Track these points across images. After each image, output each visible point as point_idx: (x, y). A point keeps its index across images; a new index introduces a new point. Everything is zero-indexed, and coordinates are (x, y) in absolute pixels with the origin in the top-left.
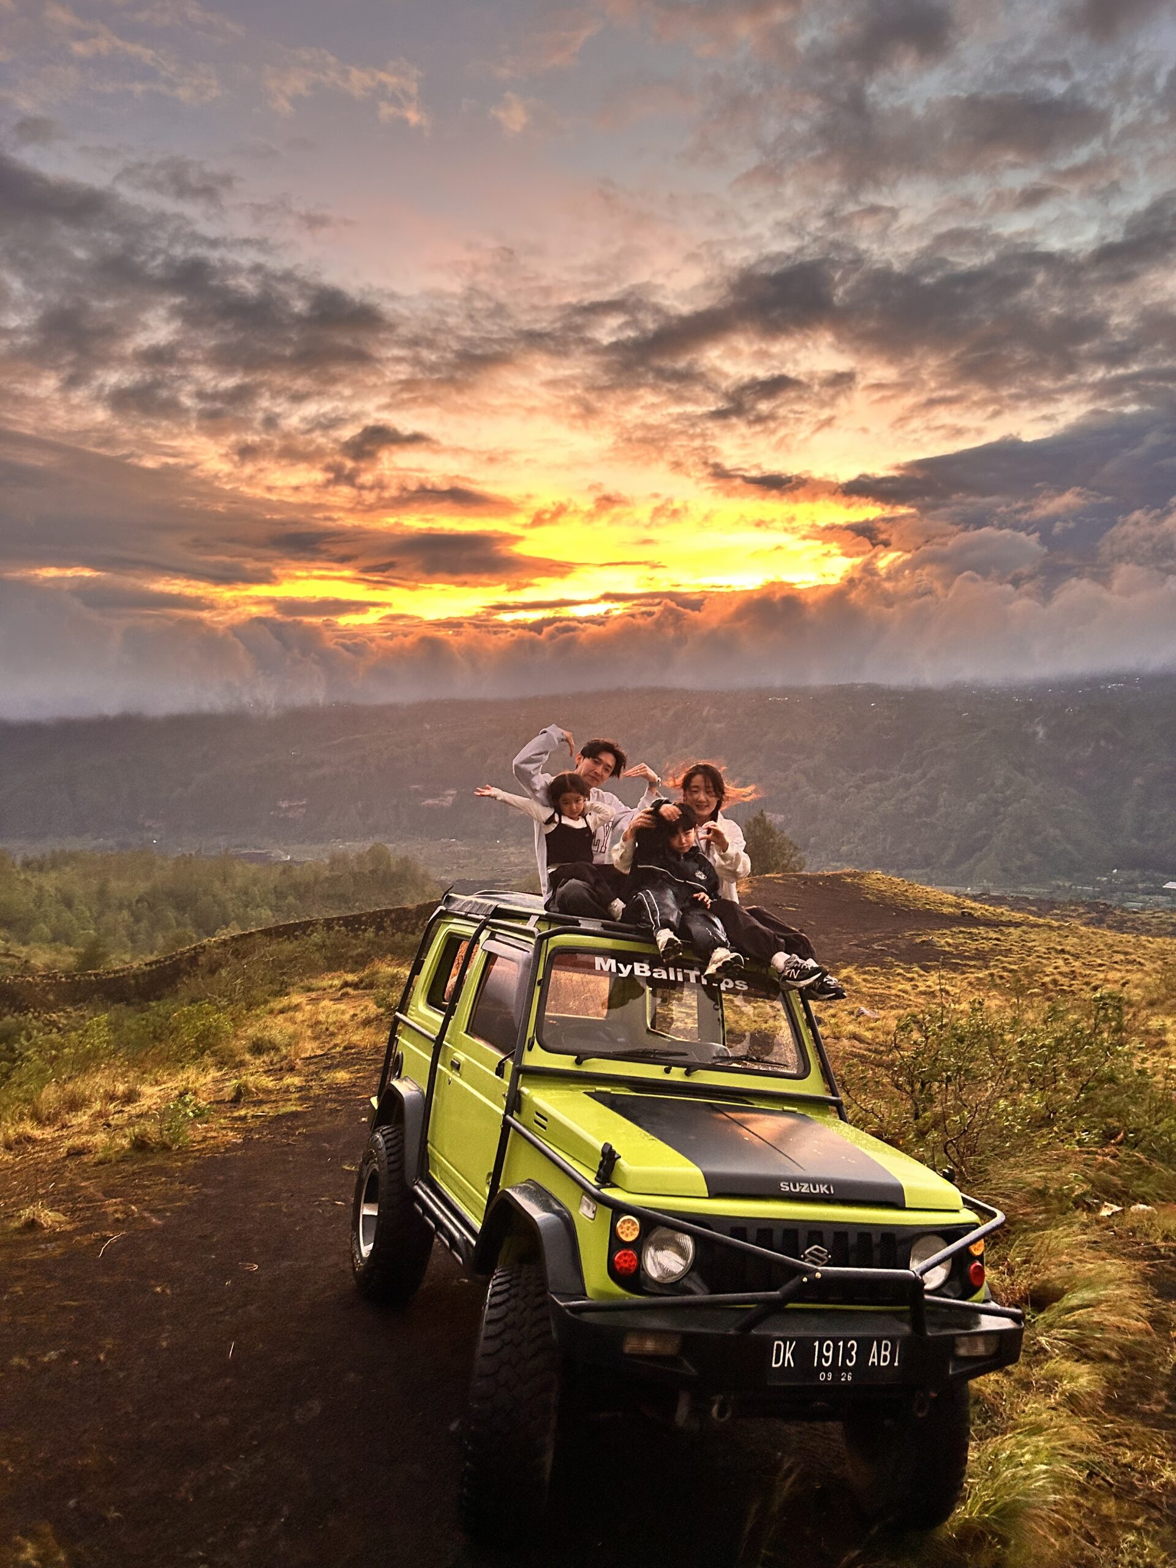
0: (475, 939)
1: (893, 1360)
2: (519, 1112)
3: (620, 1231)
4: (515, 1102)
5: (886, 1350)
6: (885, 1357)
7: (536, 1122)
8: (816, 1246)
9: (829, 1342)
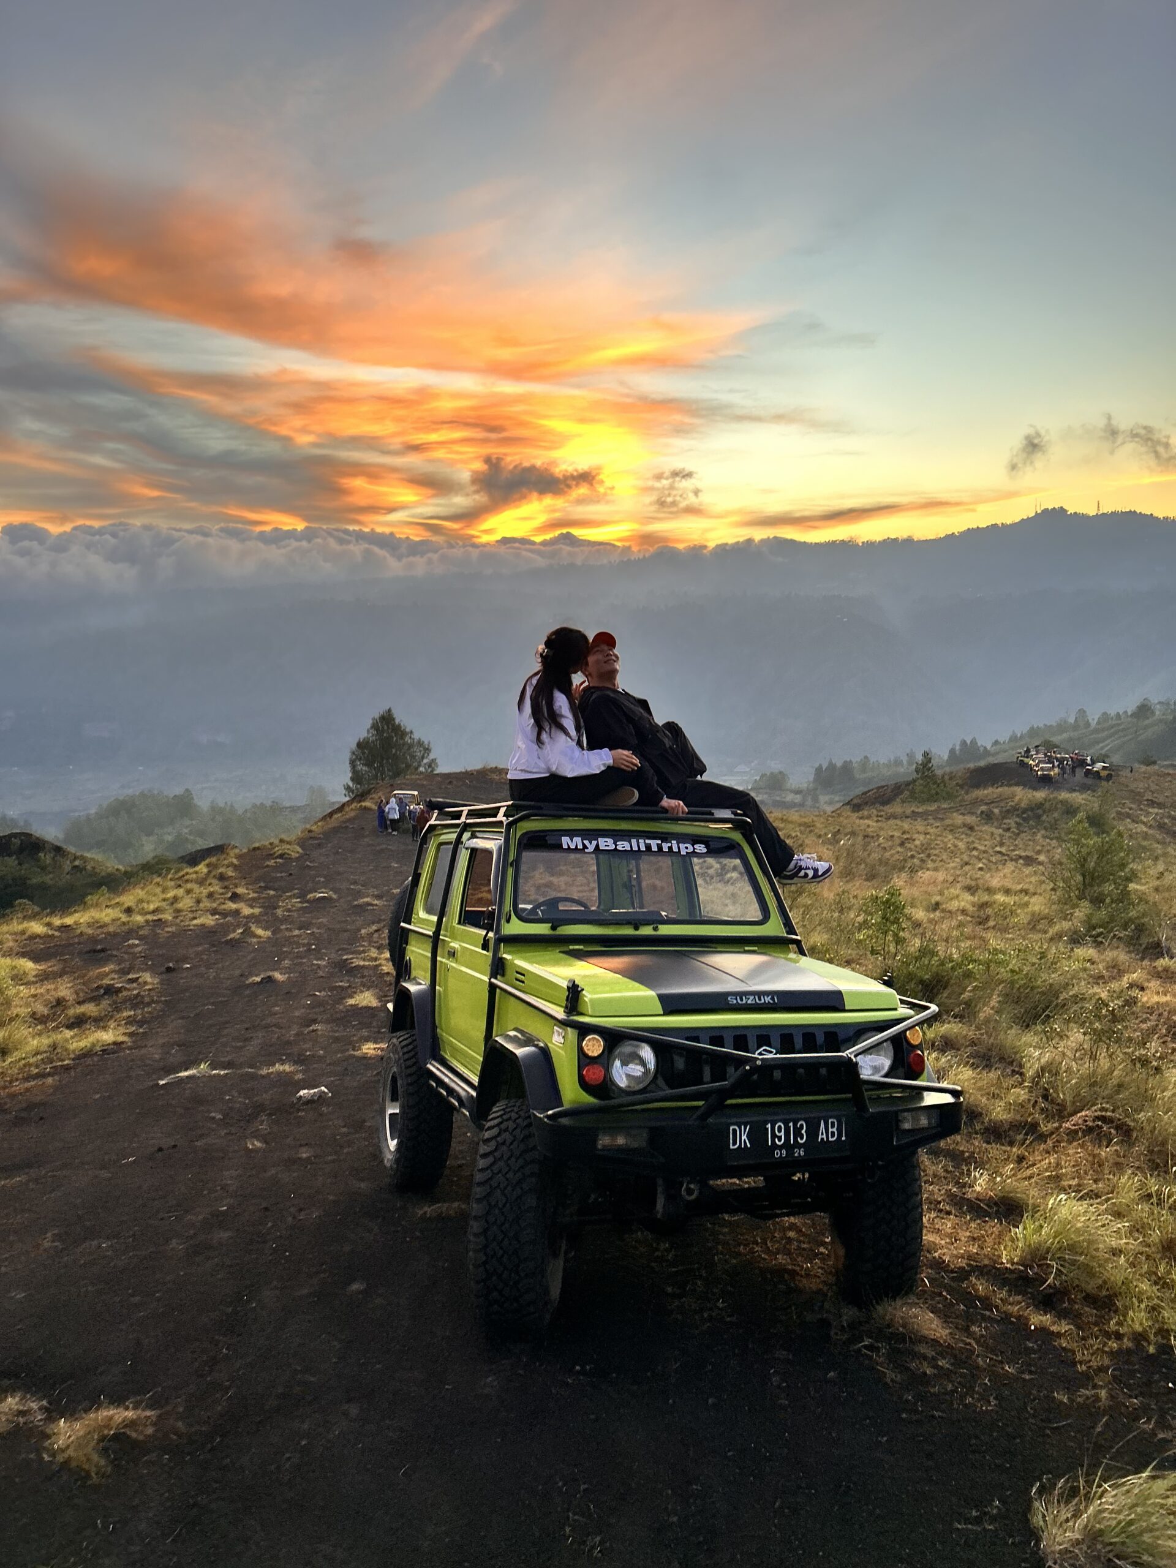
0: (459, 840)
1: (840, 1135)
2: (503, 975)
3: (585, 1049)
4: (498, 967)
5: (833, 1126)
6: (833, 1133)
7: (517, 980)
8: (764, 1048)
9: (779, 1124)
